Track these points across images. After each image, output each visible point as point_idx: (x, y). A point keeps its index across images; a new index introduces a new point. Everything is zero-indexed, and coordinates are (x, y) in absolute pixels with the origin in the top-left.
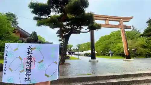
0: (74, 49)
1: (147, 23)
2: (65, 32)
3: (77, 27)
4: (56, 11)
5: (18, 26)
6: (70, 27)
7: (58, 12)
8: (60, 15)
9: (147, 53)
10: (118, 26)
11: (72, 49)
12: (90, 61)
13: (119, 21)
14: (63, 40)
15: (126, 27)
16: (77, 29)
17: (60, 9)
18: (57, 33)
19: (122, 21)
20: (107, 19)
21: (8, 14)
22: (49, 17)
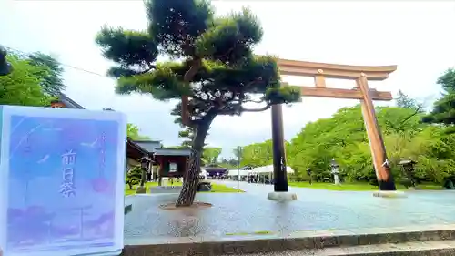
0: (225, 161)
1: (438, 82)
2: (197, 111)
3: (233, 96)
4: (171, 52)
5: (62, 92)
6: (211, 96)
7: (178, 54)
8: (184, 63)
9: (447, 175)
10: (353, 91)
11: (219, 160)
12: (270, 197)
13: (356, 78)
14: (191, 134)
15: (377, 96)
16: (233, 102)
17: (183, 47)
18: (175, 112)
19: (365, 78)
20: (321, 71)
21: (34, 58)
22: (151, 67)
